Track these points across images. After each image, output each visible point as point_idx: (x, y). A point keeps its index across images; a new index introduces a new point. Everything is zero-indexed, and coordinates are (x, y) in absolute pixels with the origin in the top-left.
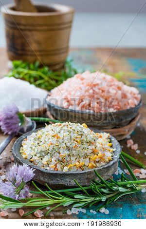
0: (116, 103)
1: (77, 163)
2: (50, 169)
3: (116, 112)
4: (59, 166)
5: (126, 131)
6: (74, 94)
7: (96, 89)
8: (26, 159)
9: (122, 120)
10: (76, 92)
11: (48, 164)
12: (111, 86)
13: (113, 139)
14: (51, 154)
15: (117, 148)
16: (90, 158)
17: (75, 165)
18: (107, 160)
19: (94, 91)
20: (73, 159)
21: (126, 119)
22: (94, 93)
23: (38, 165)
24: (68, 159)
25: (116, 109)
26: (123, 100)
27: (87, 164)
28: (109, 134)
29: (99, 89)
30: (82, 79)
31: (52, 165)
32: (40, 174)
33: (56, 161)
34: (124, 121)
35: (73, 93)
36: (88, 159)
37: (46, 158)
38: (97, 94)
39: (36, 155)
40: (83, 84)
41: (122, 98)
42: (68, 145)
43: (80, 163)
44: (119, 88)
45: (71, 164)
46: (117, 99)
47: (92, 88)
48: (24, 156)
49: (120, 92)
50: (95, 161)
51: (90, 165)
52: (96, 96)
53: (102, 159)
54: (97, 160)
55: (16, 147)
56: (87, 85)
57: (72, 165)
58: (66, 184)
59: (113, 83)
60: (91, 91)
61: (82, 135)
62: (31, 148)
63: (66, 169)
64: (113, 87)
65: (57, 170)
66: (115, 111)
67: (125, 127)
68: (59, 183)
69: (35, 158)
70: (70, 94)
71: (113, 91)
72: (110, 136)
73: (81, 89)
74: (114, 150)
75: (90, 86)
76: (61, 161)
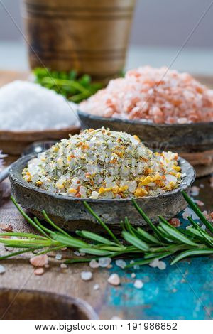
0: (193, 111)
1: (115, 187)
2: (68, 194)
3: (192, 124)
4: (83, 191)
5: (208, 159)
6: (123, 97)
7: (160, 89)
8: (30, 182)
9: (201, 139)
10: (126, 93)
11: (66, 189)
12: (185, 87)
13: (183, 162)
14: (71, 172)
15: (188, 173)
16: (138, 182)
17: (112, 190)
18: (168, 186)
19: (155, 91)
20: (108, 180)
21: (209, 138)
22: (155, 95)
23: (49, 189)
24: (100, 180)
25: (191, 119)
26: (206, 109)
27: (132, 190)
28: (176, 154)
29: (165, 89)
30: (138, 76)
31: (71, 189)
32: (50, 203)
33: (78, 183)
34: (205, 142)
35: (120, 95)
36: (134, 182)
37: (63, 179)
38: (161, 95)
39: (46, 176)
40: (138, 81)
41: (204, 106)
42: (102, 158)
43: (119, 187)
44: (199, 91)
45: (105, 188)
46: (194, 106)
47: (153, 87)
48: (26, 178)
49: (200, 96)
50: (146, 187)
51: (138, 191)
52: (158, 99)
53: (159, 184)
54: (151, 184)
55: (16, 167)
56: (146, 83)
57: (105, 190)
58: (94, 221)
59: (189, 83)
60: (151, 91)
61: (127, 145)
62: (40, 166)
63: (95, 195)
64: (189, 88)
65: (80, 196)
66: (190, 122)
67: (206, 152)
68: (82, 218)
69: (44, 179)
70: (116, 97)
71: (188, 94)
72: (179, 158)
73: (135, 89)
74: (184, 175)
75: (150, 83)
76: (88, 184)
